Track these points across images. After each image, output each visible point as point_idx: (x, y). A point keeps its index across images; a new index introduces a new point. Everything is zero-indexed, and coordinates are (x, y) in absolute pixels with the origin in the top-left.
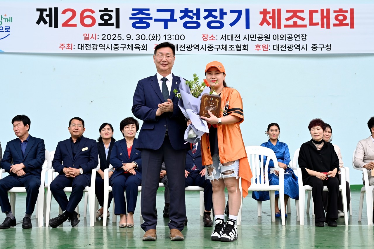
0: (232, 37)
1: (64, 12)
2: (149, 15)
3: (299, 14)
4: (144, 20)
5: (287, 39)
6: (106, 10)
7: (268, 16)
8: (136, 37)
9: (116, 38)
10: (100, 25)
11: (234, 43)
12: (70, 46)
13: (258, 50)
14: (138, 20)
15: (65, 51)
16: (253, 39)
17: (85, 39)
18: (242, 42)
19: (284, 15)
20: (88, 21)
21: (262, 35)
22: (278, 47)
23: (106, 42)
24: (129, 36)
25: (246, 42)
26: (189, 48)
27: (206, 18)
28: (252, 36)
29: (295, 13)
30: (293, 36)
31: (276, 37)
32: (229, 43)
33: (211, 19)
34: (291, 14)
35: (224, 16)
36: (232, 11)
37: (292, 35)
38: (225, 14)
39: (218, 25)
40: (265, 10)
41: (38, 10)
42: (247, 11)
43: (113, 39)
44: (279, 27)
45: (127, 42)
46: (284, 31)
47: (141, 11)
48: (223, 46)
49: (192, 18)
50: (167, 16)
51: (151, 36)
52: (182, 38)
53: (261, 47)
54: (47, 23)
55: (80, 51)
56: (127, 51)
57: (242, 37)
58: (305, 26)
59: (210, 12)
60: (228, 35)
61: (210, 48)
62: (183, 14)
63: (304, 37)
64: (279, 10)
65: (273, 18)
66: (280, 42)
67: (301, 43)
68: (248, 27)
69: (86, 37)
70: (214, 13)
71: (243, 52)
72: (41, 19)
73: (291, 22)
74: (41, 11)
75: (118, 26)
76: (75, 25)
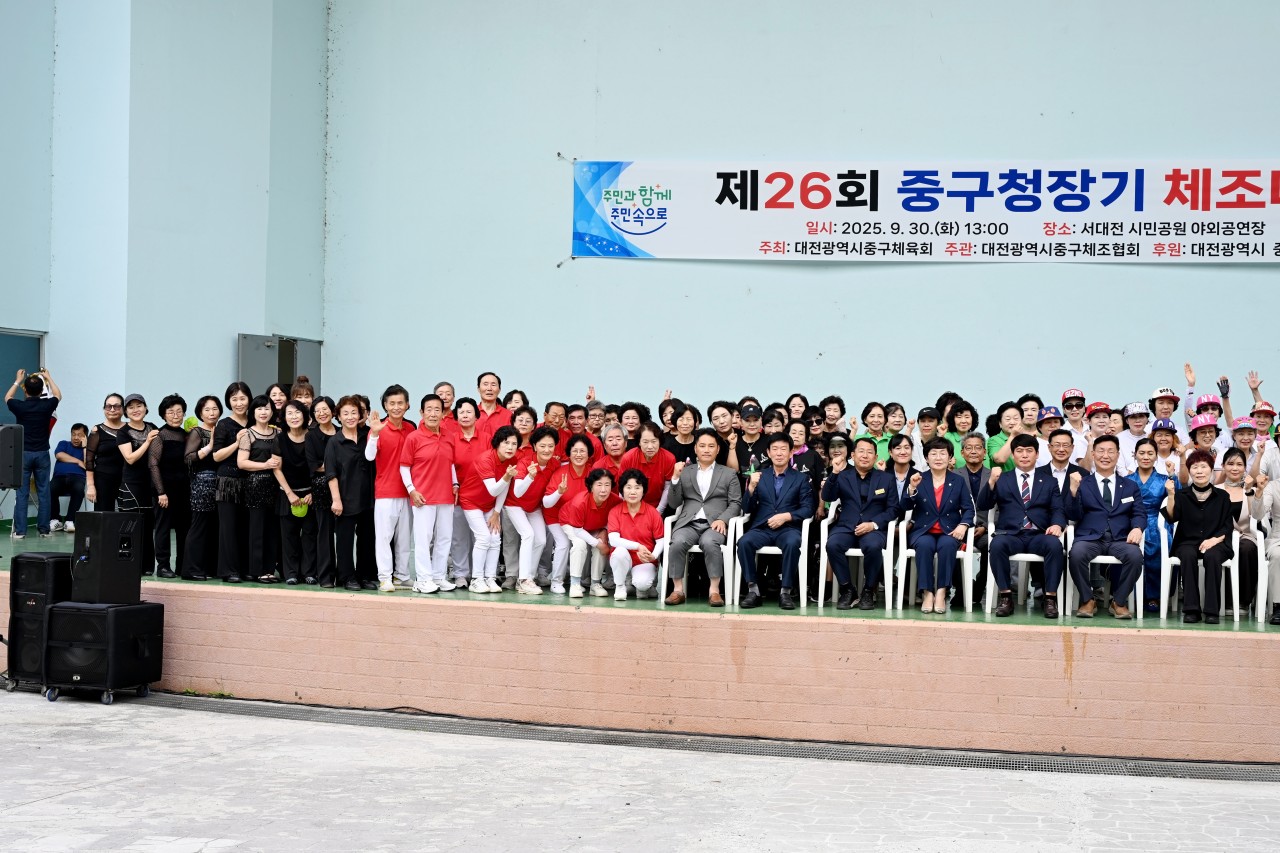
0: (1106, 227)
1: (770, 179)
2: (937, 183)
3: (1249, 180)
4: (926, 195)
5: (1221, 231)
6: (852, 174)
7: (1183, 184)
8: (910, 228)
9: (871, 230)
10: (840, 204)
11: (1110, 240)
12: (781, 246)
13: (1159, 254)
14: (915, 195)
15: (771, 256)
16: (1150, 232)
17: (809, 233)
18: (1127, 238)
19: (1218, 182)
20: (816, 197)
21: (1169, 224)
22: (1202, 248)
23: (851, 239)
24: (895, 226)
25: (1134, 238)
26: (1017, 250)
27: (1052, 189)
28: (1148, 226)
29: (1241, 178)
30: (1235, 225)
31: (1199, 228)
32: (1098, 239)
33: (1063, 191)
34: (1233, 179)
35: (1091, 185)
36: (1106, 175)
37: (1232, 224)
38: (1093, 180)
39: (1078, 203)
40: (1177, 172)
41: (720, 175)
42: (1140, 174)
43: (865, 233)
44: (1206, 207)
45: (892, 239)
46: (1216, 215)
47: (920, 176)
48: (1086, 246)
49: (1024, 189)
50: (974, 185)
51: (939, 226)
52: (1003, 230)
53: (1166, 247)
54: (737, 201)
55: (800, 257)
56: (891, 256)
57: (1127, 227)
58: (1261, 205)
59: (1061, 178)
60: (1097, 225)
61: (1060, 250)
62: (1005, 181)
63: (1259, 228)
64: (1207, 173)
65: (1193, 188)
66: (1207, 238)
67: (1252, 239)
68: (1139, 206)
69: (812, 231)
70: (1069, 179)
71: (1127, 258)
72: (725, 194)
73: (1232, 197)
74: (726, 177)
75: (874, 207)
76: (790, 205)
